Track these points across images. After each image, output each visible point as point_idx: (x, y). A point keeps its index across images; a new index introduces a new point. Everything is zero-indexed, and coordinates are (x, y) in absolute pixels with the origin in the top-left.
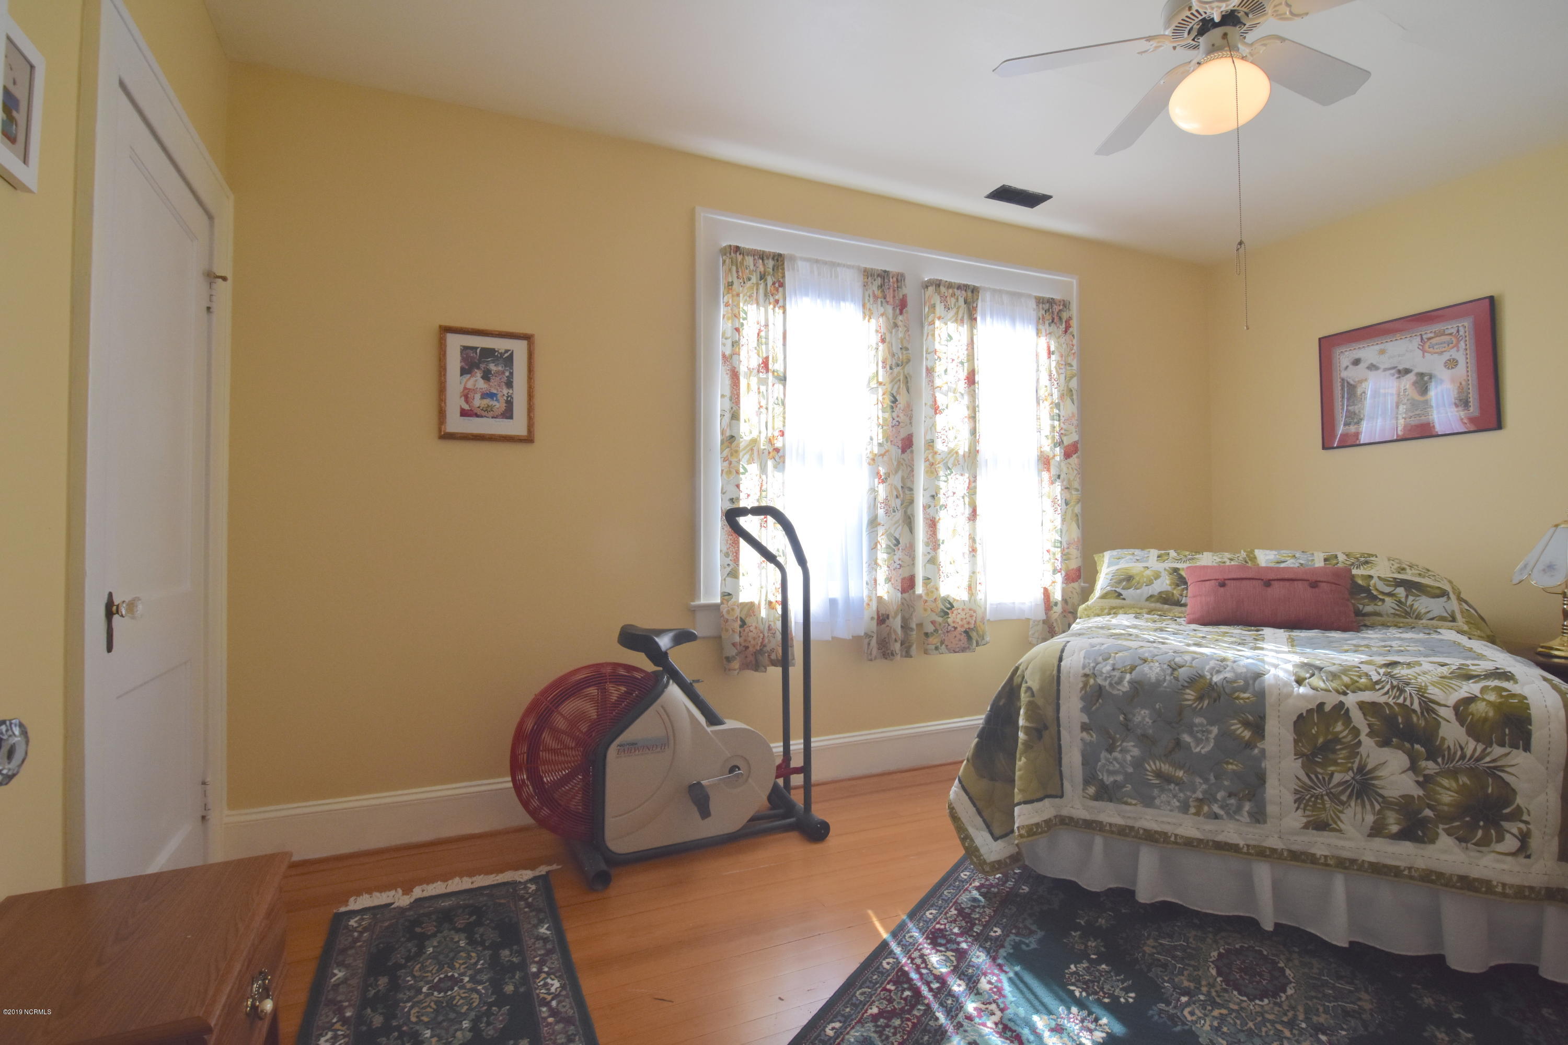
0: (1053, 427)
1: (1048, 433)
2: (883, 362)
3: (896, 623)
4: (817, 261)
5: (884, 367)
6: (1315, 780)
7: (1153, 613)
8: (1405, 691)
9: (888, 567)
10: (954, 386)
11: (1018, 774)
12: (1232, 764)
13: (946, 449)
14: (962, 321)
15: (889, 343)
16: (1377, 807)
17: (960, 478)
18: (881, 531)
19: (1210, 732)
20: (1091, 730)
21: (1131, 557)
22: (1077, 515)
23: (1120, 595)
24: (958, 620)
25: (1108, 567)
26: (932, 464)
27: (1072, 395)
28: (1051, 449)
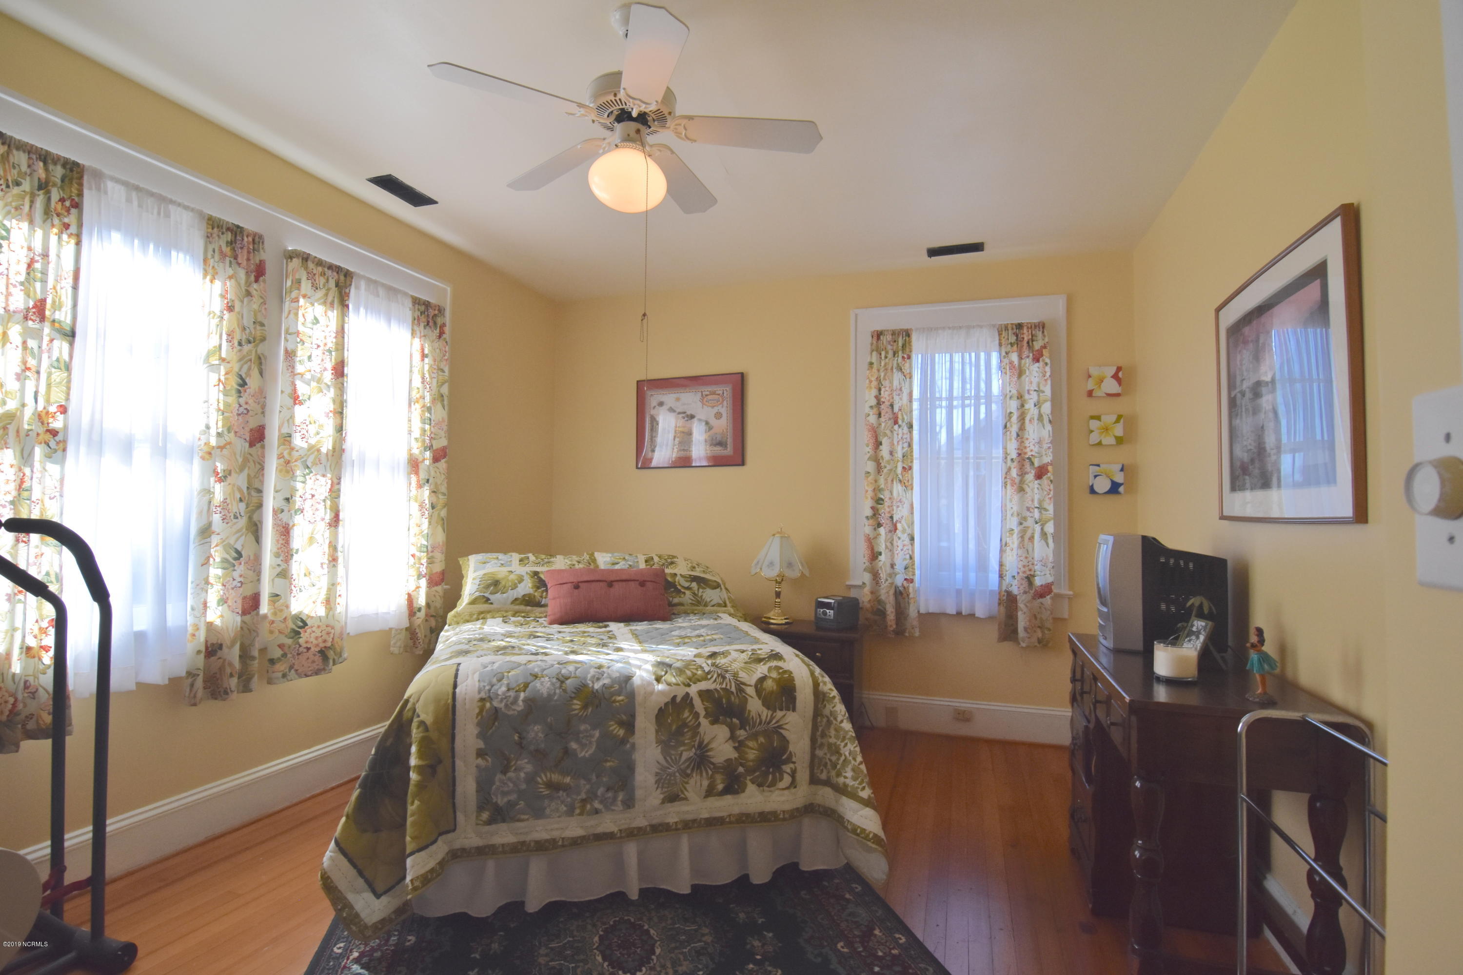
0: (424, 431)
1: (418, 436)
2: (228, 335)
3: (234, 655)
4: (137, 189)
5: (229, 341)
6: (670, 761)
7: (518, 614)
8: (726, 678)
9: (224, 585)
10: (319, 375)
11: (410, 820)
12: (609, 761)
13: (305, 445)
14: (332, 304)
15: (239, 313)
16: (710, 772)
17: (322, 479)
18: (215, 540)
19: (592, 736)
20: (487, 754)
21: (496, 561)
22: (443, 519)
23: (488, 599)
24: (312, 639)
25: (475, 571)
26: (288, 462)
27: (443, 400)
28: (421, 452)
